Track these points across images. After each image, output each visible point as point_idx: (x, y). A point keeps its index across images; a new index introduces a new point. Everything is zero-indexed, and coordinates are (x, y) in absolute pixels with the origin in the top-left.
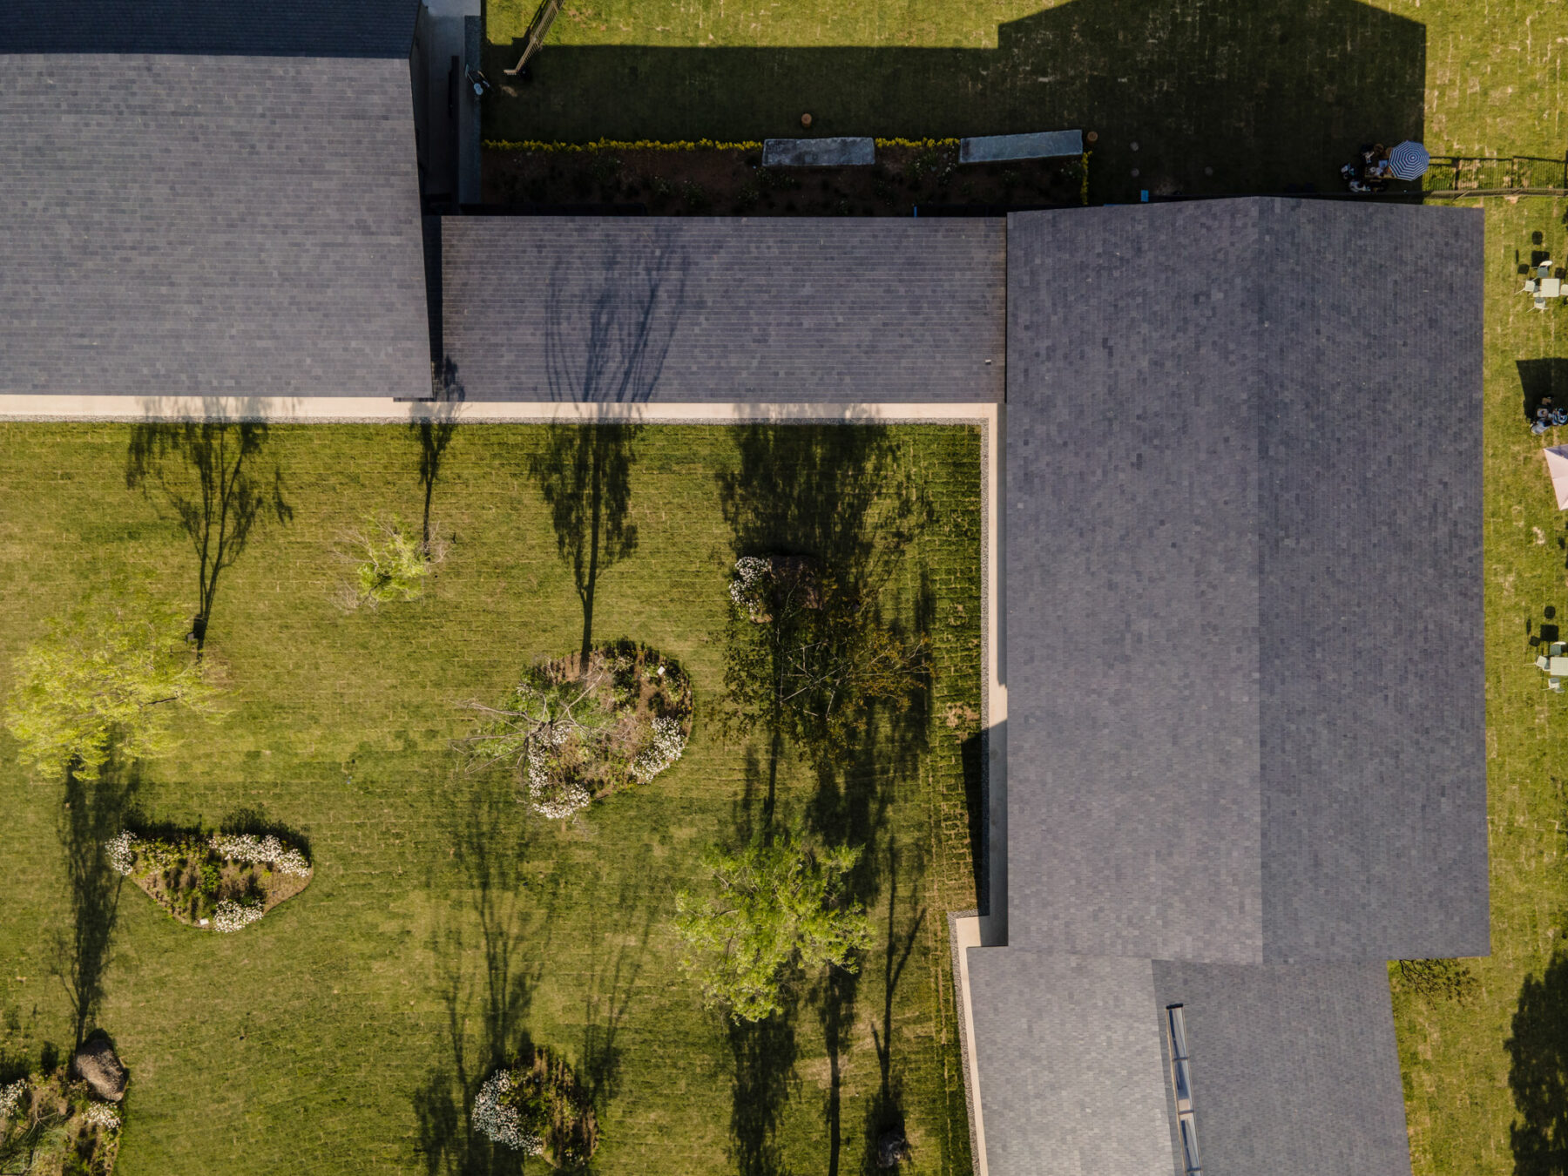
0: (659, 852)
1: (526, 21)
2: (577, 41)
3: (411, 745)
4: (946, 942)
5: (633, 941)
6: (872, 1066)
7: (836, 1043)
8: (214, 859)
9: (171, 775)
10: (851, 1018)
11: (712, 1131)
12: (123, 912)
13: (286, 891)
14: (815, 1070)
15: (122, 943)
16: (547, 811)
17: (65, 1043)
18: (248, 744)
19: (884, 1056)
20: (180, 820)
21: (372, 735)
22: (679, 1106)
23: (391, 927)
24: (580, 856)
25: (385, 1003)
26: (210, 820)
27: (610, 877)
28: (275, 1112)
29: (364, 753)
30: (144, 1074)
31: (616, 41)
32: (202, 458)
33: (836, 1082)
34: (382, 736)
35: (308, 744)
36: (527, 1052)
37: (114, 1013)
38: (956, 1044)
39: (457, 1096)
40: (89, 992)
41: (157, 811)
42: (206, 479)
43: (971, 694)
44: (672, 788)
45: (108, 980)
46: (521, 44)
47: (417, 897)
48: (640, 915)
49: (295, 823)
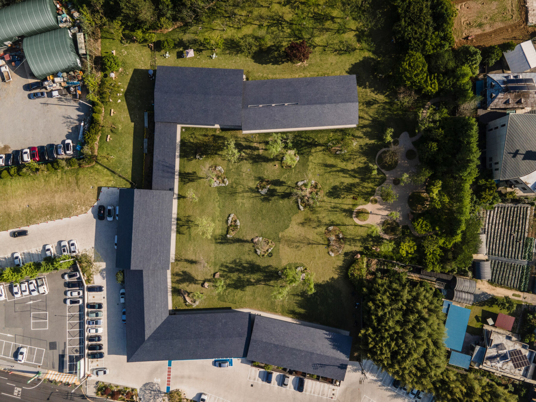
0: (233, 170)
1: (127, 183)
2: (131, 176)
3: (218, 201)
4: (246, 134)
5: (244, 174)
6: (261, 144)
7: (258, 149)
8: (231, 225)
9: (220, 231)
10: (255, 147)
11: (268, 165)
12: (237, 237)
13: (235, 217)
14: (261, 152)
15: (241, 237)
16: (227, 184)
17: (252, 244)
18: (217, 221)
19: (260, 143)
20: (226, 230)
21: (217, 206)
22: (264, 169)
23: (241, 204)
24: (233, 180)
25: (250, 205)
26: (226, 226)
27: (236, 177)
28: (262, 219)
29: (219, 207)
30: (257, 235)
31: (131, 171)
32: (182, 226)
33: (262, 149)
34: (217, 204)
35: (217, 213)
36: (257, 188)
37: (249, 238)
38: (259, 134)
39: (262, 197)
40: (247, 241)
41: (225, 233)
42: (184, 225)
43: (215, 130)
44: (225, 168)
45: (245, 239)
46: (131, 183)
47: (237, 201)
48: (241, 173)
49: (227, 215)
